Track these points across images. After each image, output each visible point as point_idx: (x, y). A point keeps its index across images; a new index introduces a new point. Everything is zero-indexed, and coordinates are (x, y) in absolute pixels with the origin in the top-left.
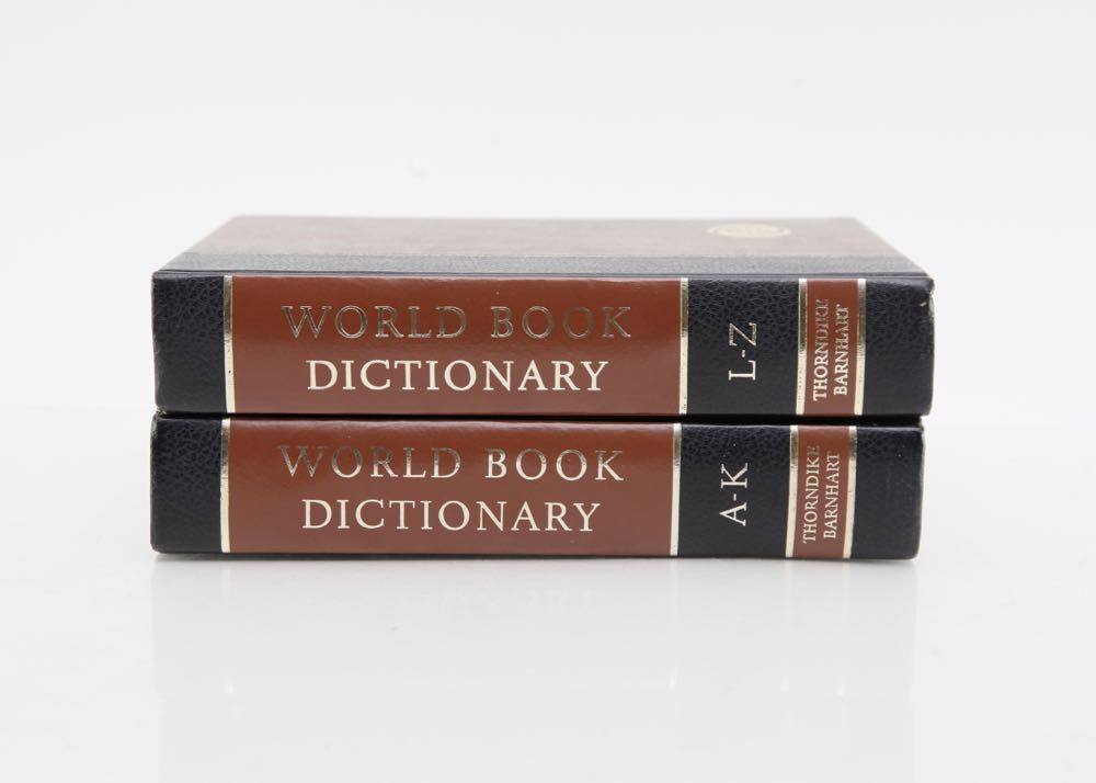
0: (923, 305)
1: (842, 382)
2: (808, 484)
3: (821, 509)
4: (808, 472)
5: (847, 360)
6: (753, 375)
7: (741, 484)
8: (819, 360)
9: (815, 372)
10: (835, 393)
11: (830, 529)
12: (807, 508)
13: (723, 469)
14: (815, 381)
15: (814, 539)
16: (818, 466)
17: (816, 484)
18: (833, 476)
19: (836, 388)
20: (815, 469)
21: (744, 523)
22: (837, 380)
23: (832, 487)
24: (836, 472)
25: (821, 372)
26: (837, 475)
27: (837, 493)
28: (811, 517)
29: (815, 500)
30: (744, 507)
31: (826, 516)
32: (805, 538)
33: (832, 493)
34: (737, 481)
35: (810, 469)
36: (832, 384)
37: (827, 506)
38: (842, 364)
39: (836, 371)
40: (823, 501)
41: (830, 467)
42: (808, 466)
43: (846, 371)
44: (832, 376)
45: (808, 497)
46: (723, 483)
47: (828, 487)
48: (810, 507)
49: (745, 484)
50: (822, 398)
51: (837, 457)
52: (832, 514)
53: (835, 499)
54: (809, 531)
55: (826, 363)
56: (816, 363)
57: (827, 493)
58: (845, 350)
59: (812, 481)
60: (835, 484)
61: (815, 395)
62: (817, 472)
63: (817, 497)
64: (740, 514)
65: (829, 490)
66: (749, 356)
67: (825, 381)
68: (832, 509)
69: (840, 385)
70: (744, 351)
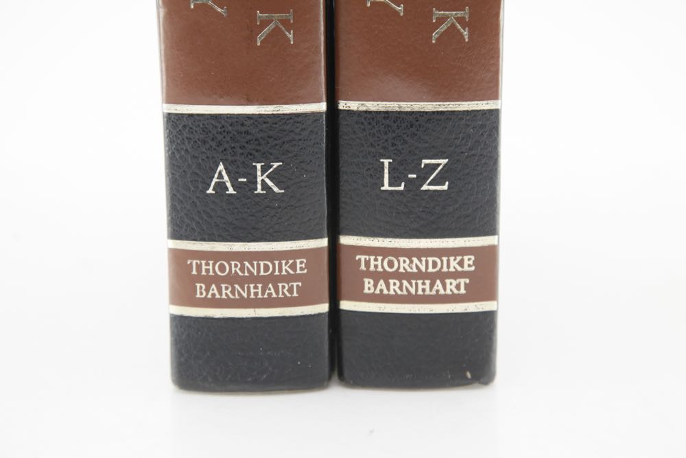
0: (469, 375)
1: (379, 287)
2: (262, 263)
3: (232, 279)
4: (277, 262)
5: (405, 292)
6: (386, 187)
7: (259, 186)
8: (404, 262)
9: (391, 258)
10: (366, 280)
11: (207, 290)
12: (233, 263)
13: (276, 165)
14: (380, 258)
15: (194, 272)
16: (284, 273)
17: (262, 273)
18: (272, 291)
19: (372, 281)
20: (280, 270)
21: (210, 191)
22: (382, 282)
23: (260, 291)
24: (277, 293)
25: (391, 264)
26: (274, 295)
27: (252, 296)
28: (222, 268)
29: (243, 272)
30: (231, 191)
31: (223, 286)
32: (194, 262)
33: (252, 291)
34: (263, 181)
35: (280, 265)
36: (376, 276)
37: (237, 286)
38: (401, 288)
39: (391, 281)
40: (243, 281)
41: (283, 287)
42: (284, 262)
43: (392, 292)
44: (386, 276)
45: (247, 264)
46: (259, 166)
47: (260, 286)
48: (234, 267)
49: (259, 190)
50: (360, 265)
51: (295, 294)
52: (226, 292)
53: (245, 295)
54: (204, 267)
55: (402, 270)
56: (402, 259)
57: (252, 286)
58: (417, 290)
59: (266, 268)
60: (263, 294)
61: (363, 258)
62: (277, 273)
63: (246, 274)
64: (221, 186)
65: (256, 287)
66: (410, 182)
67: (380, 269)
68: (233, 292)
69: (375, 286)
70: (415, 176)
